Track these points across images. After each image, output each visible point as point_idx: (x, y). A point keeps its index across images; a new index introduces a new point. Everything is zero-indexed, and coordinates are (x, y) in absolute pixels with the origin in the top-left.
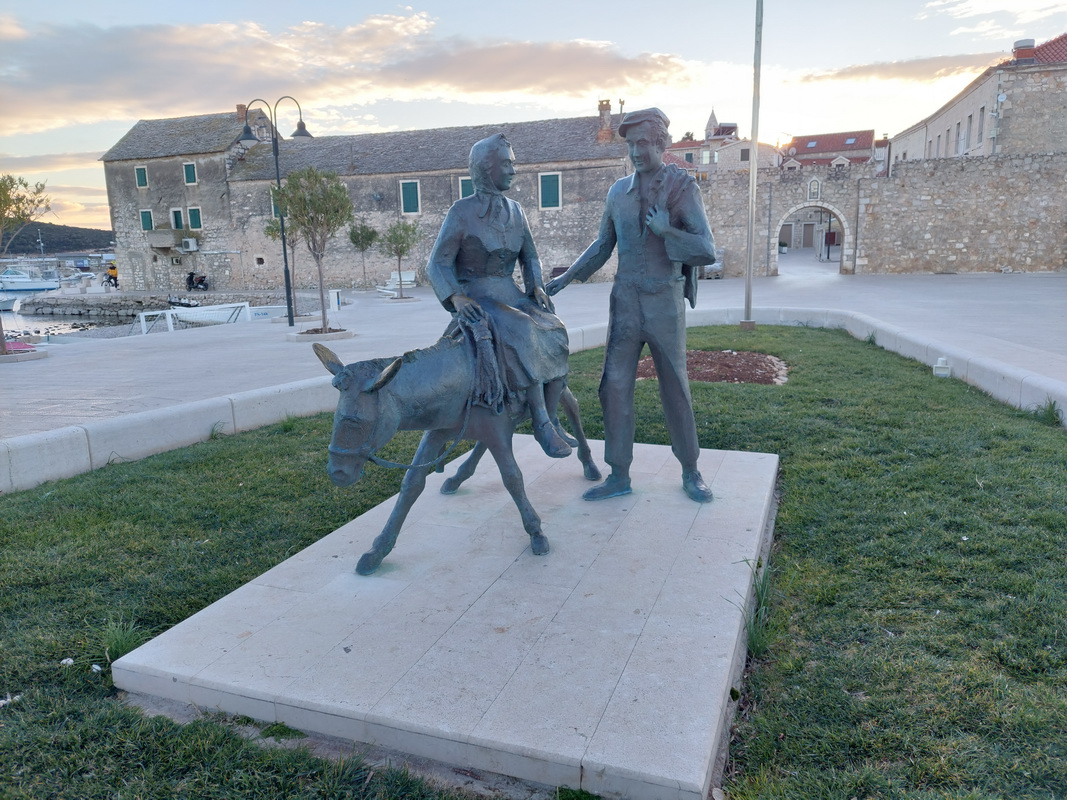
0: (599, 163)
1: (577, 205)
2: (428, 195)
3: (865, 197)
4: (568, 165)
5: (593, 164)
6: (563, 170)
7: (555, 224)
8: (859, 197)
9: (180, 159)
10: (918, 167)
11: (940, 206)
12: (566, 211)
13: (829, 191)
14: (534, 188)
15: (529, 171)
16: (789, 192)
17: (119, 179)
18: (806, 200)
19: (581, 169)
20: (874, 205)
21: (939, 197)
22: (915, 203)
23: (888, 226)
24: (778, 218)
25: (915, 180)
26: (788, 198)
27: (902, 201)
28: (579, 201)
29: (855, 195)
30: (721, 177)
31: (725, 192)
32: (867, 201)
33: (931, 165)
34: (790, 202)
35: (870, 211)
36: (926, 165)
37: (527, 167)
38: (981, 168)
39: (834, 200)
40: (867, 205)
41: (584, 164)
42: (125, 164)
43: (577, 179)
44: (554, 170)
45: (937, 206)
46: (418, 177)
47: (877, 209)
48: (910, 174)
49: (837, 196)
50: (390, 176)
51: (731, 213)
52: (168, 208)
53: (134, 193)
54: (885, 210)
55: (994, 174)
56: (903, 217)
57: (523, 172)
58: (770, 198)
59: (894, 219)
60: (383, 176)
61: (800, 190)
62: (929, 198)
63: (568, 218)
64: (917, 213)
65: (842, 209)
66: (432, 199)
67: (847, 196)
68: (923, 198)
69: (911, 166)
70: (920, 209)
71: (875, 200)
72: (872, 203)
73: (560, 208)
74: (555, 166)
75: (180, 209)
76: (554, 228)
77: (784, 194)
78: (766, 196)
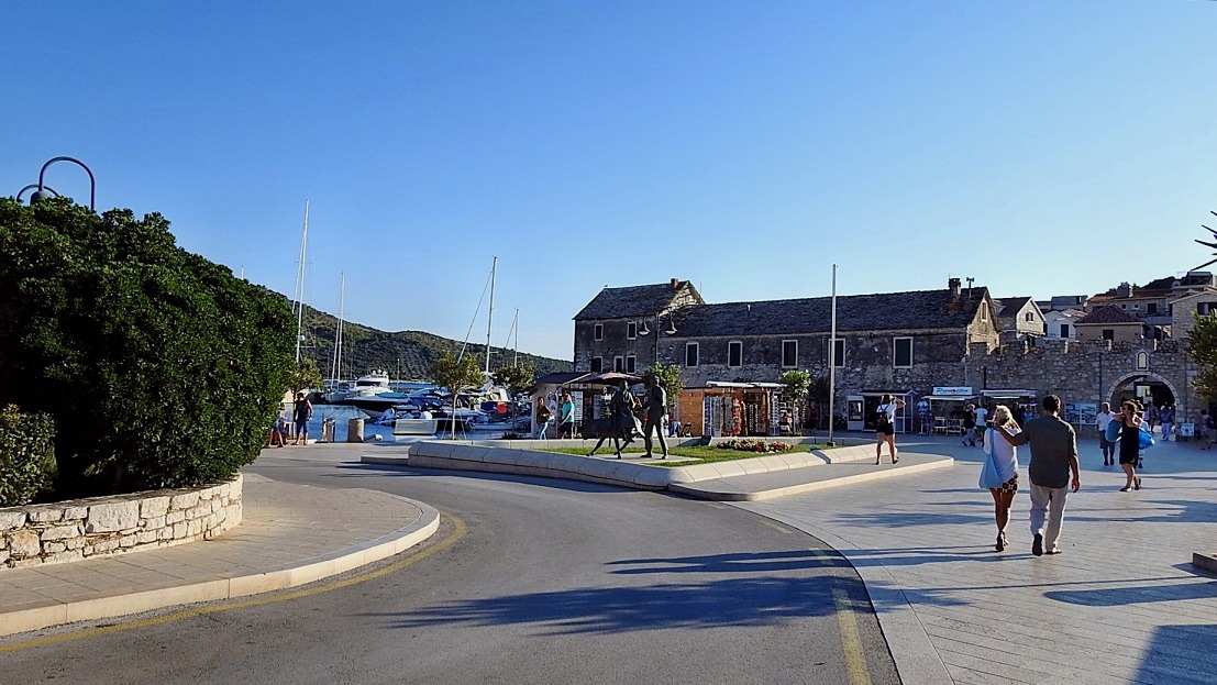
0: (945, 330)
1: (925, 365)
2: (804, 352)
3: (1192, 369)
4: (918, 332)
5: (940, 331)
6: (915, 335)
7: (906, 380)
8: (1186, 369)
9: (626, 319)
12: (915, 370)
13: (1157, 363)
14: (890, 349)
15: (886, 335)
16: (1119, 362)
17: (583, 333)
18: (1136, 369)
19: (930, 334)
24: (1109, 385)
26: (1118, 367)
28: (928, 361)
29: (1184, 367)
31: (1057, 359)
32: (1194, 373)
34: (1120, 371)
37: (885, 331)
39: (1163, 371)
41: (932, 331)
42: (588, 322)
43: (927, 343)
44: (906, 335)
46: (796, 338)
49: (1165, 367)
50: (775, 336)
51: (1063, 378)
52: (613, 356)
53: (592, 343)
57: (881, 335)
58: (1100, 367)
60: (770, 336)
61: (1129, 361)
63: (918, 375)
65: (1171, 379)
66: (806, 356)
67: (1175, 368)
73: (911, 367)
74: (907, 331)
75: (622, 357)
76: (905, 383)
77: (1113, 363)
78: (1096, 364)
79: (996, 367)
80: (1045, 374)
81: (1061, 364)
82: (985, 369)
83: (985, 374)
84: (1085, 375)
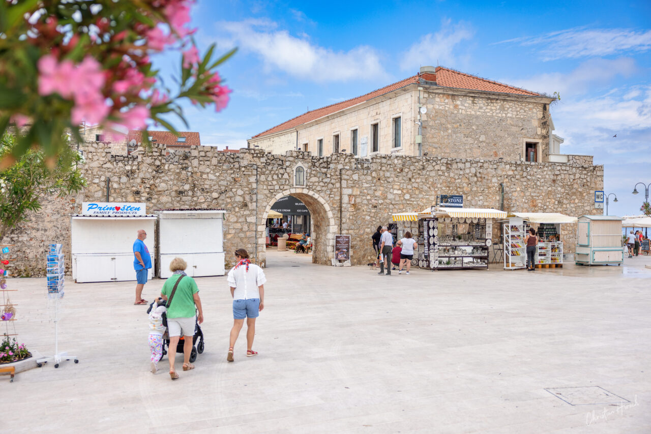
3: (348, 187)
8: (341, 187)
10: (389, 162)
11: (408, 200)
13: (314, 179)
16: (275, 177)
18: (291, 186)
20: (355, 196)
21: (408, 192)
22: (390, 196)
23: (368, 218)
24: (265, 204)
25: (388, 174)
26: (275, 183)
27: (378, 193)
29: (338, 185)
30: (203, 154)
31: (208, 170)
32: (349, 191)
33: (400, 161)
34: (277, 187)
35: (353, 202)
36: (396, 161)
38: (437, 167)
39: (319, 188)
40: (350, 196)
45: (406, 200)
47: (358, 200)
48: (384, 168)
49: (321, 184)
51: (215, 195)
54: (365, 202)
55: (446, 174)
56: (380, 209)
58: (257, 181)
59: (373, 211)
61: (286, 176)
62: (400, 192)
64: (391, 206)
65: (327, 198)
67: (330, 186)
68: (396, 192)
69: (384, 161)
70: (393, 202)
71: (356, 192)
72: (354, 193)
77: (270, 179)
78: (253, 179)
79: (124, 179)
80: (193, 190)
81: (211, 176)
82: (108, 181)
83: (108, 188)
84: (240, 192)
